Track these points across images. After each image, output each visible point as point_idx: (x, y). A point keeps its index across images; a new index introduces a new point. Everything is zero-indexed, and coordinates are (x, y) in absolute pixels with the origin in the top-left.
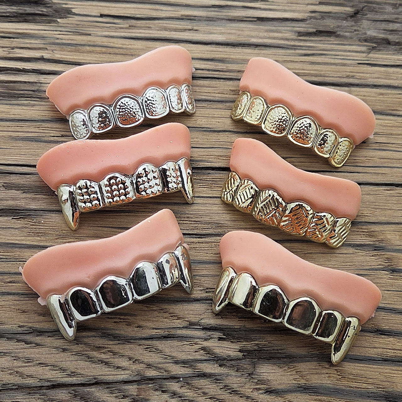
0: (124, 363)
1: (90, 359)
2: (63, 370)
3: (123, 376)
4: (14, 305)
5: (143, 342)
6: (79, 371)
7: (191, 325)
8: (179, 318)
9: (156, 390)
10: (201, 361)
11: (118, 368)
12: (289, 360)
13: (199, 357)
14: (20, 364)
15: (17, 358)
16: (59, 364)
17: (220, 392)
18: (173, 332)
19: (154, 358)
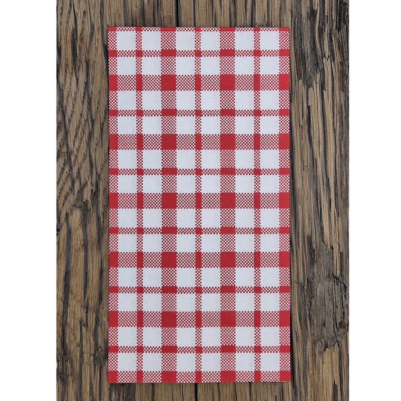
0: (77, 145)
1: (78, 128)
2: (72, 115)
3: (71, 144)
4: (103, 87)
5: (88, 152)
6: (71, 124)
7: (98, 176)
8: (101, 169)
9: (64, 160)
10: (80, 181)
11: (74, 142)
12: (84, 225)
13: (82, 180)
14: (73, 96)
15: (76, 94)
16: (74, 113)
17: (65, 191)
18: (94, 166)
19: (80, 159)
